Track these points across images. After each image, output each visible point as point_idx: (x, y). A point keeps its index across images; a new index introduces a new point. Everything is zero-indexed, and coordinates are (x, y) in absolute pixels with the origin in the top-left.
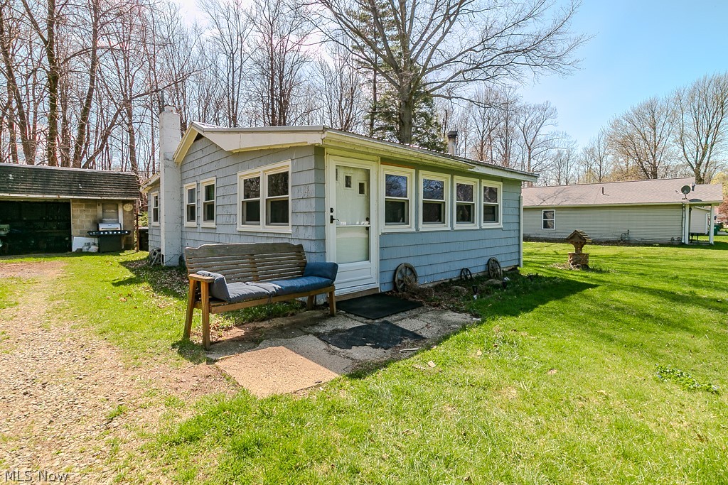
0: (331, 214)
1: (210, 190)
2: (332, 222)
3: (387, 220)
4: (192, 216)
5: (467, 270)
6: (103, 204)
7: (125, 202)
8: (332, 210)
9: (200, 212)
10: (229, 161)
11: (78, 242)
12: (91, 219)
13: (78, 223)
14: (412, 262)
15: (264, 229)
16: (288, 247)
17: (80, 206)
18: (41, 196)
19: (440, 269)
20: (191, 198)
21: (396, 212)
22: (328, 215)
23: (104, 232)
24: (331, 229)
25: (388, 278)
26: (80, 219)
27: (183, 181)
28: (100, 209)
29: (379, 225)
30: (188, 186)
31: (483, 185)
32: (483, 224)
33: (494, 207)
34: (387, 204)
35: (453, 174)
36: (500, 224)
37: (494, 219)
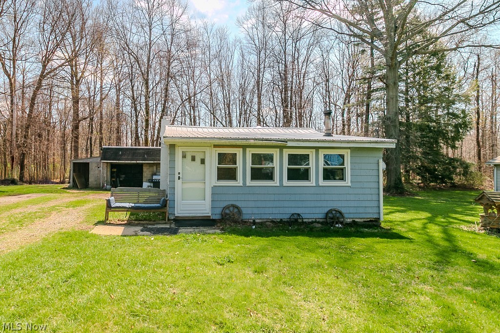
0: (179, 175)
2: (179, 179)
3: (219, 178)
5: (299, 215)
6: (156, 165)
8: (179, 173)
11: (145, 184)
12: (151, 173)
13: (146, 175)
14: (239, 204)
17: (147, 166)
18: (130, 162)
19: (267, 211)
22: (177, 176)
23: (155, 180)
24: (178, 183)
25: (219, 211)
26: (147, 173)
28: (155, 168)
29: (213, 180)
31: (322, 153)
32: (322, 182)
33: (342, 169)
34: (219, 169)
35: (281, 148)
36: (348, 182)
37: (342, 179)
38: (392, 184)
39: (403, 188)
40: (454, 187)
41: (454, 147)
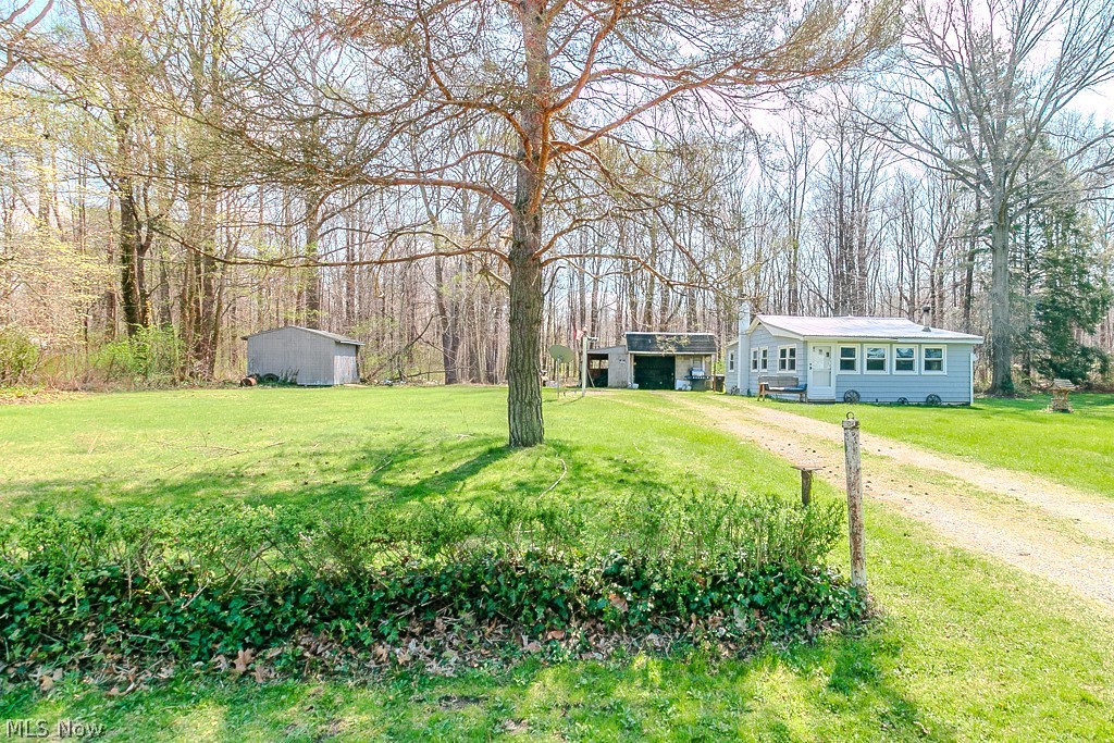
0: (810, 366)
1: (765, 352)
2: (811, 369)
3: (841, 369)
4: (755, 367)
5: (905, 399)
6: (694, 358)
7: (706, 356)
8: (811, 364)
9: (760, 364)
10: (773, 340)
11: (679, 383)
12: (687, 368)
13: (680, 371)
14: (857, 390)
15: (787, 372)
16: (793, 379)
17: (680, 359)
18: (660, 353)
19: (880, 395)
20: (755, 357)
21: (847, 365)
22: (808, 366)
23: (695, 377)
24: (810, 372)
25: (842, 395)
26: (681, 369)
27: (750, 346)
28: (691, 360)
29: (837, 370)
30: (753, 349)
31: (924, 347)
32: (924, 372)
33: (940, 362)
34: (842, 361)
35: (891, 343)
36: (945, 371)
37: (940, 368)
38: (999, 382)
39: (1011, 388)
40: (1089, 388)
41: (1091, 332)
